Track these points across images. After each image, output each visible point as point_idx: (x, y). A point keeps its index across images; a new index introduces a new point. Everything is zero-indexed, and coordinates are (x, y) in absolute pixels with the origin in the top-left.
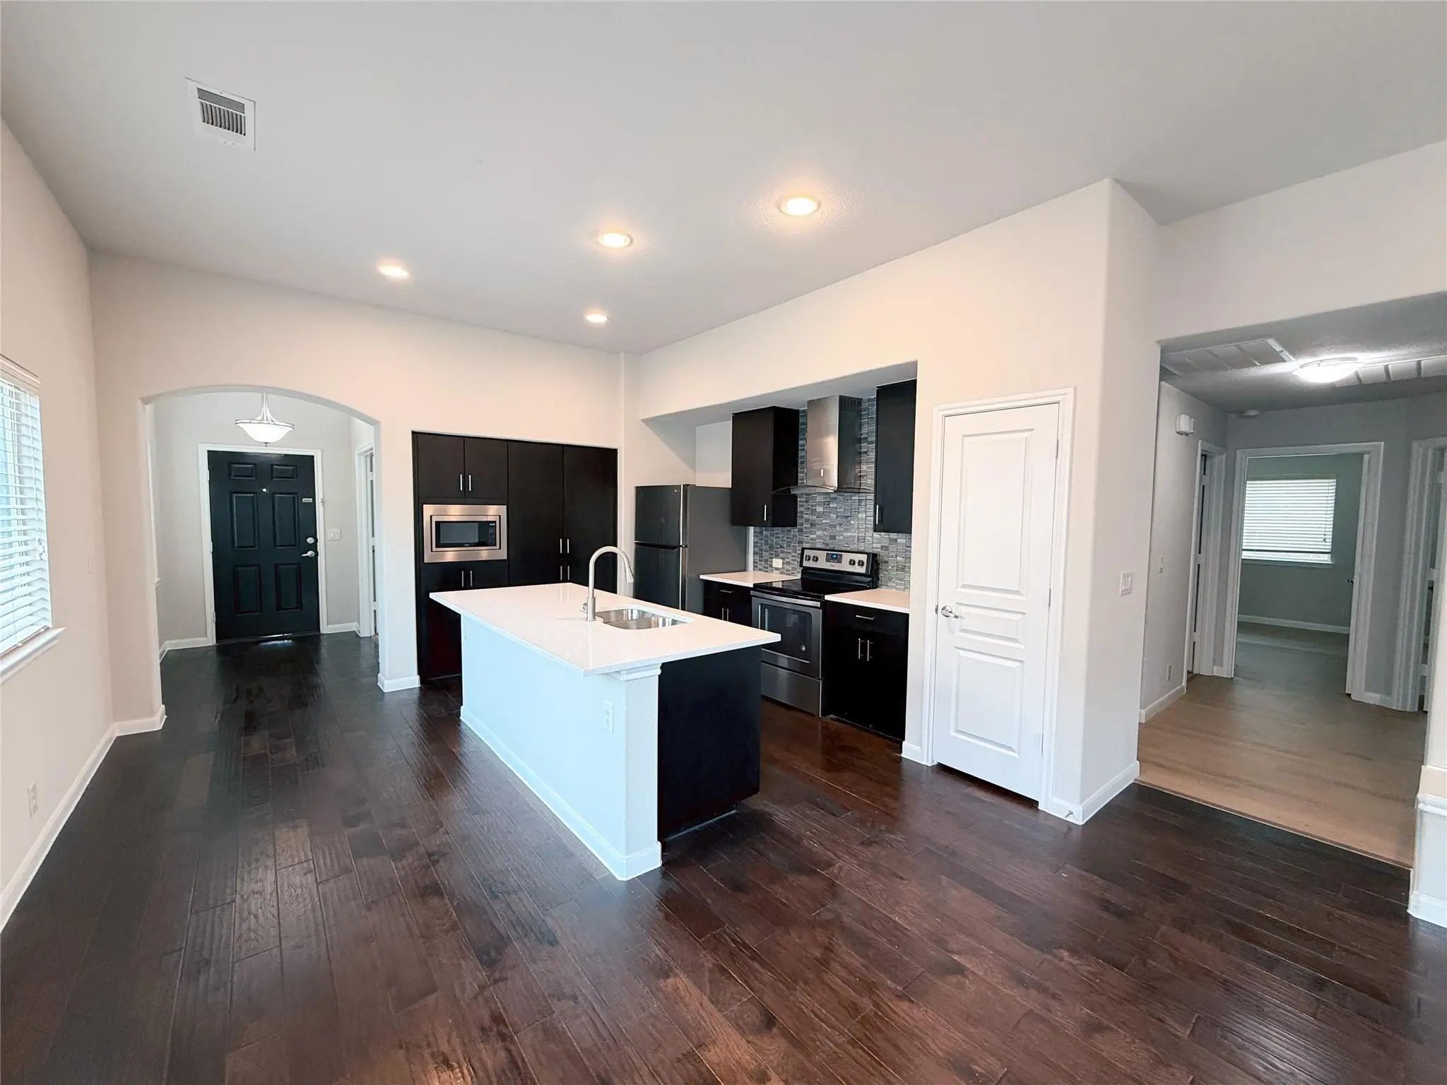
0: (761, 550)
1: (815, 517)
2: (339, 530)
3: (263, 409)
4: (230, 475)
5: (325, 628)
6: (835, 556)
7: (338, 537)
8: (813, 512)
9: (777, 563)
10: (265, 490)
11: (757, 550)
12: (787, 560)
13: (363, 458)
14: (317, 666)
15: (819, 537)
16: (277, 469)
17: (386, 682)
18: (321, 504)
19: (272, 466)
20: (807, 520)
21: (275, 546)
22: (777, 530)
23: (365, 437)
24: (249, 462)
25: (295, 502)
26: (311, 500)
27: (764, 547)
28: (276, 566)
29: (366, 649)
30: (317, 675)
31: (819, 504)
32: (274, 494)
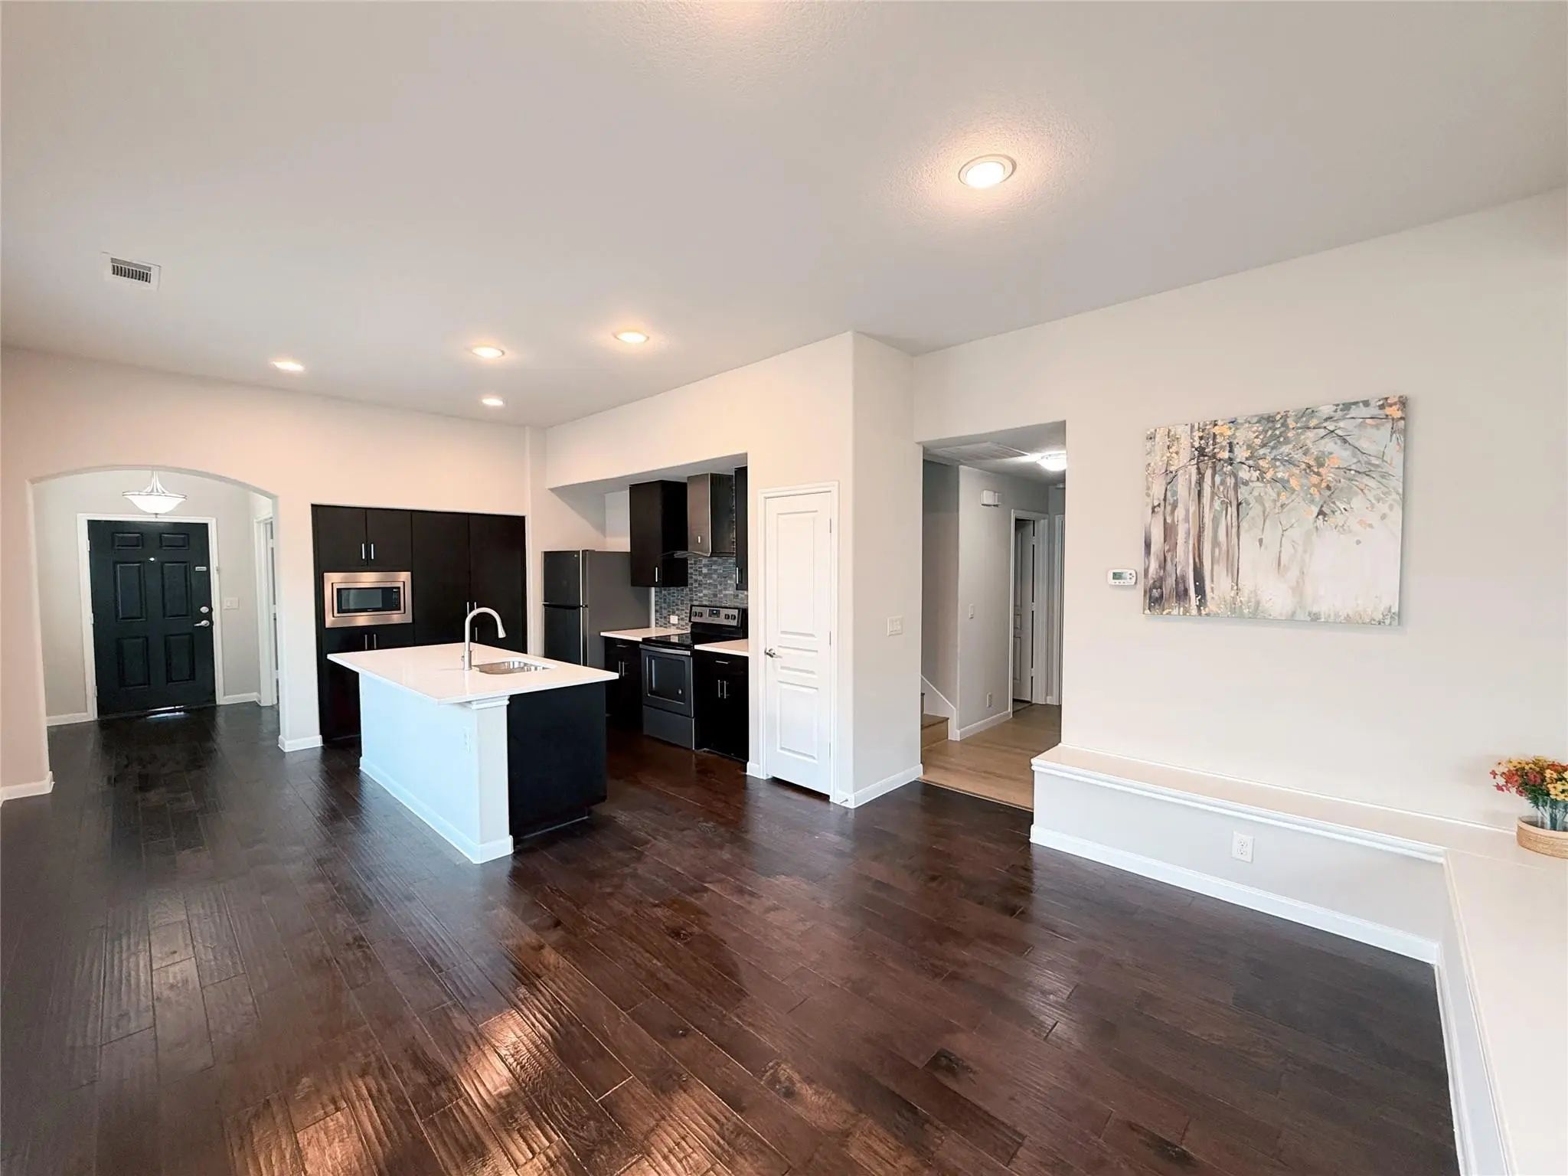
0: (661, 608)
1: (701, 577)
2: (237, 599)
3: (154, 480)
4: (113, 545)
5: (221, 699)
6: (715, 612)
7: (235, 606)
8: (700, 573)
9: (674, 619)
10: (152, 559)
11: (658, 608)
12: (681, 616)
13: (262, 526)
14: (213, 734)
15: (705, 595)
16: (167, 538)
17: (287, 743)
18: (215, 571)
19: (160, 535)
20: (696, 581)
21: (164, 616)
22: (673, 589)
23: (264, 508)
24: (132, 531)
25: (187, 572)
26: (204, 568)
27: (663, 605)
28: (166, 636)
29: (266, 716)
30: (214, 741)
31: (705, 565)
32: (163, 563)
